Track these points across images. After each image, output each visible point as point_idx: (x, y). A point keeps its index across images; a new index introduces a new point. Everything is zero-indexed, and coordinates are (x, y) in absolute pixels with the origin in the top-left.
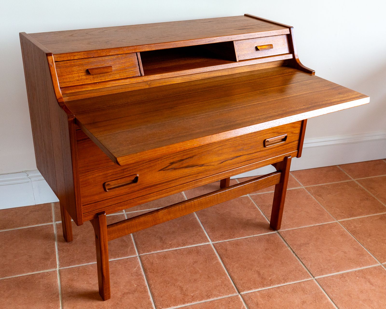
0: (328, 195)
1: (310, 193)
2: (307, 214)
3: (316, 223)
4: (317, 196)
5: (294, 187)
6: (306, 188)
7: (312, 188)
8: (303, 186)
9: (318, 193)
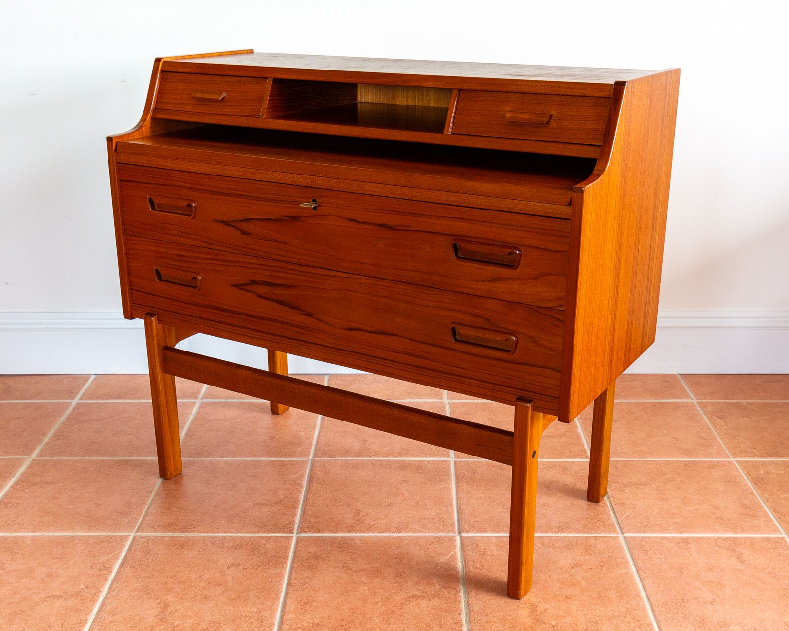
0: (741, 419)
1: (703, 410)
2: (674, 441)
3: (683, 457)
4: (715, 417)
5: (673, 399)
6: (699, 403)
7: (712, 404)
8: (693, 400)
9: (719, 414)
